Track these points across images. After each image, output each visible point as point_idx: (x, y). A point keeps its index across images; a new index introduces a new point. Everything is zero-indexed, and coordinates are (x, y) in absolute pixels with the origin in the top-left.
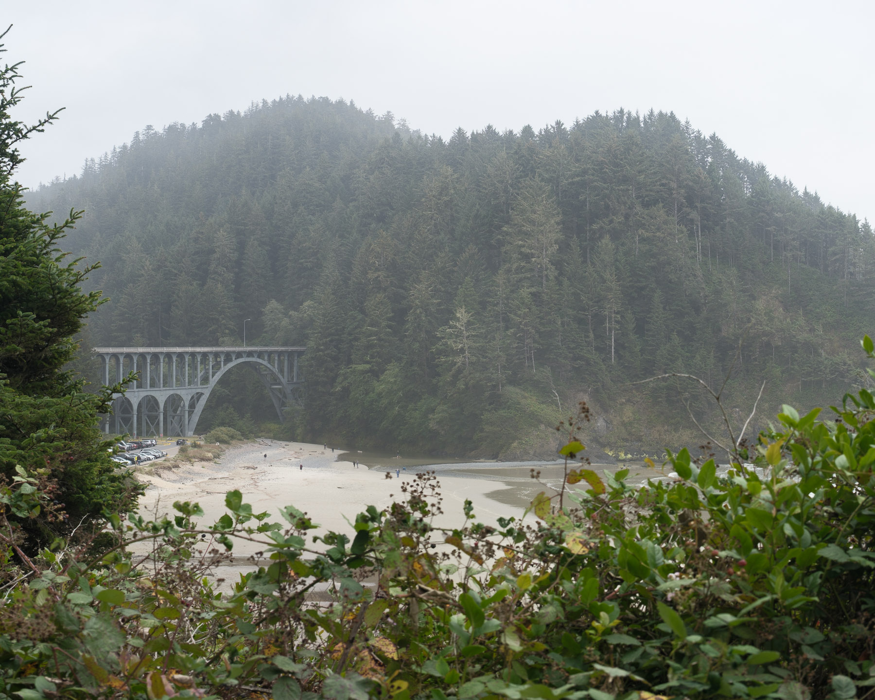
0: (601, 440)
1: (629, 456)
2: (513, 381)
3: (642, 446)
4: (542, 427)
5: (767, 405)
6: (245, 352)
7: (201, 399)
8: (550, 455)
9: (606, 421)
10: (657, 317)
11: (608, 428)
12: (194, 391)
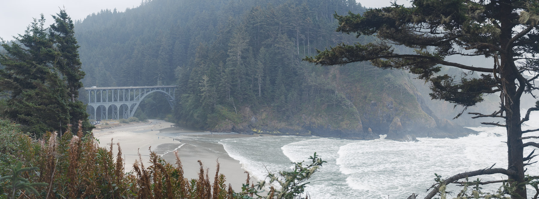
0: (253, 125)
1: (262, 132)
2: (221, 103)
3: (267, 128)
4: (227, 120)
5: (315, 113)
6: (155, 88)
7: (136, 106)
8: (228, 131)
9: (255, 118)
10: (279, 78)
11: (256, 121)
12: (133, 103)
